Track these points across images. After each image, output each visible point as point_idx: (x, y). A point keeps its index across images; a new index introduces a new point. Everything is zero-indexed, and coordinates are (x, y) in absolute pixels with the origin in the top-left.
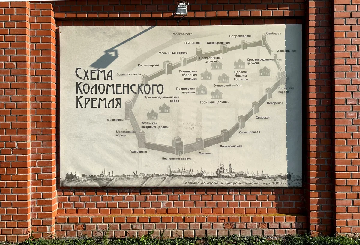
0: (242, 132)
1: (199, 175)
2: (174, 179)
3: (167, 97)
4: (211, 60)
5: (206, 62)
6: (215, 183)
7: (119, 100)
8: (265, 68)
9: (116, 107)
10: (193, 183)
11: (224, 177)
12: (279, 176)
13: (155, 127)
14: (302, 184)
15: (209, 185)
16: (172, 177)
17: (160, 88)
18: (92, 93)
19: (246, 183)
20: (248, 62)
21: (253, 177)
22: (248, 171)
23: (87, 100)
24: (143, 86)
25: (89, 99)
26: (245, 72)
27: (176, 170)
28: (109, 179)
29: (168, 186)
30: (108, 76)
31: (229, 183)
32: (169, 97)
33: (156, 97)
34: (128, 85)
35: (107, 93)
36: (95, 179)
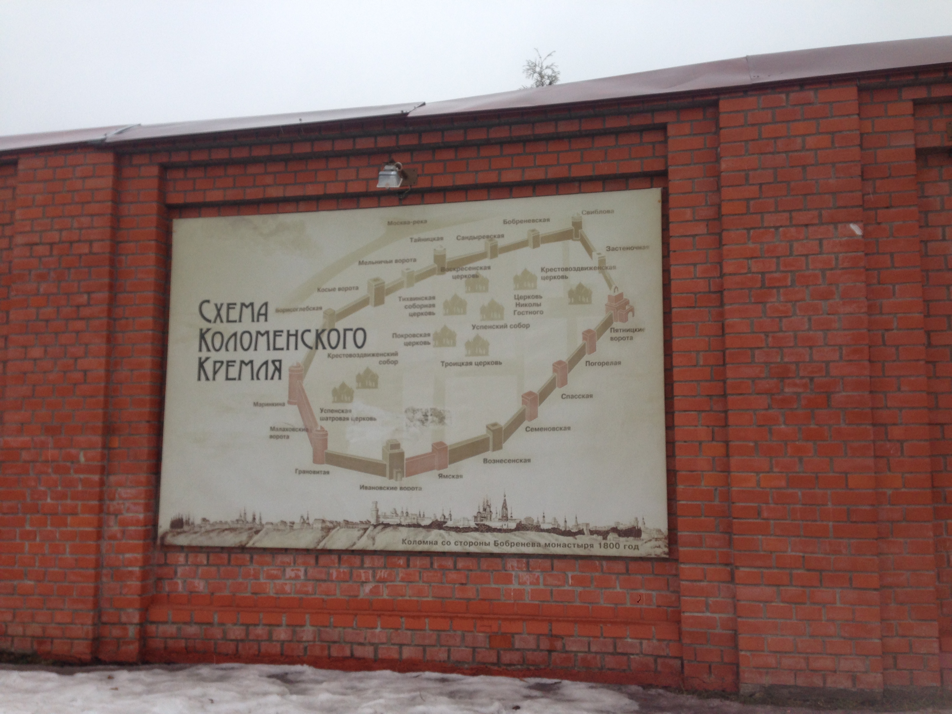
0: (532, 430)
1: (438, 525)
2: (384, 532)
3: (373, 355)
4: (464, 273)
5: (455, 278)
6: (471, 544)
7: (277, 364)
8: (580, 287)
9: (272, 378)
10: (424, 542)
11: (490, 529)
12: (614, 530)
13: (348, 419)
14: (666, 550)
15: (458, 549)
16: (380, 527)
17: (360, 334)
18: (227, 350)
19: (539, 545)
20: (544, 274)
21: (555, 531)
22: (544, 517)
23: (218, 365)
24: (326, 333)
25: (222, 362)
26: (537, 297)
27: (388, 514)
28: (254, 530)
29: (371, 548)
30: (259, 314)
31: (502, 544)
32: (378, 355)
33: (350, 356)
34: (297, 331)
35: (256, 349)
36: (226, 529)
